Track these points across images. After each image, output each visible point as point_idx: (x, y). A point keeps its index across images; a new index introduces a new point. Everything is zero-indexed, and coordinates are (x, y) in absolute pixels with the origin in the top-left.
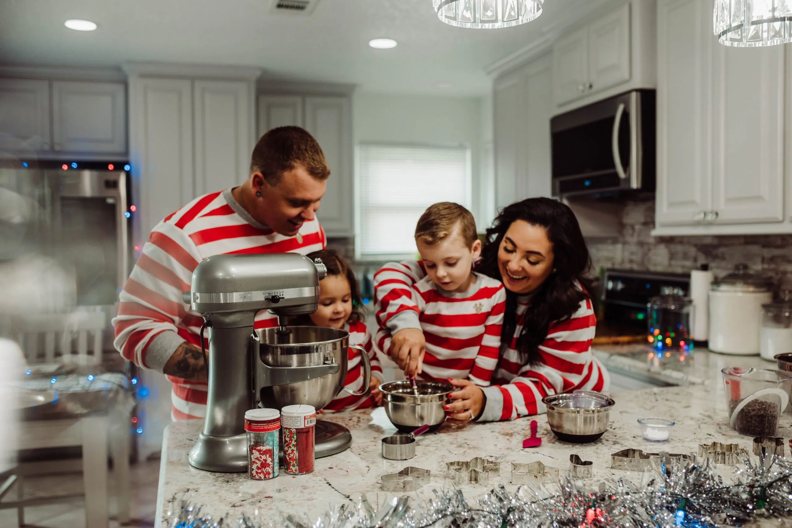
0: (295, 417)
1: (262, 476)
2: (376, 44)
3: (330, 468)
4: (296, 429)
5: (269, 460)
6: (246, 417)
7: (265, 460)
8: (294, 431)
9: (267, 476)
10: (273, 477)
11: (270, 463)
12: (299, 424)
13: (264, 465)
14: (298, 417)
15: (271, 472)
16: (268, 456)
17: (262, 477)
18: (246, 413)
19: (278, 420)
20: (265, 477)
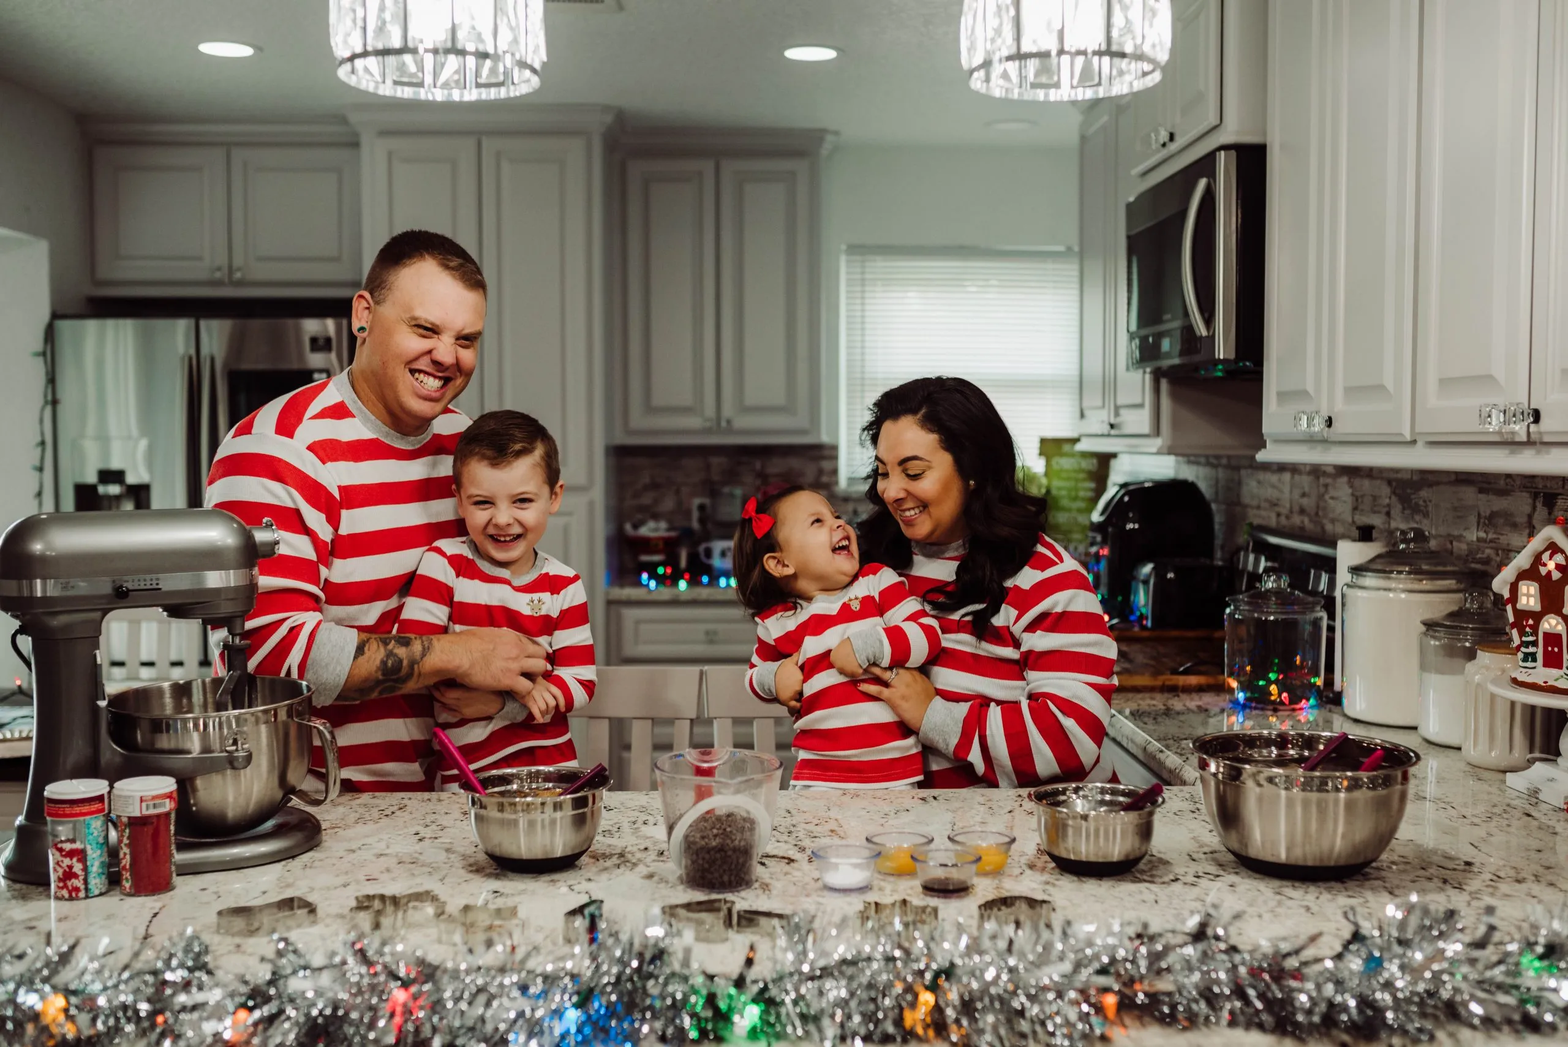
0: (125, 797)
1: (65, 893)
2: (795, 54)
3: (204, 889)
4: (129, 818)
5: (78, 868)
6: (46, 793)
7: (70, 867)
8: (125, 820)
9: (74, 895)
10: (87, 897)
11: (80, 873)
12: (130, 809)
13: (69, 875)
14: (129, 797)
15: (82, 887)
16: (75, 860)
17: (67, 895)
18: (47, 788)
19: (100, 798)
20: (70, 895)
